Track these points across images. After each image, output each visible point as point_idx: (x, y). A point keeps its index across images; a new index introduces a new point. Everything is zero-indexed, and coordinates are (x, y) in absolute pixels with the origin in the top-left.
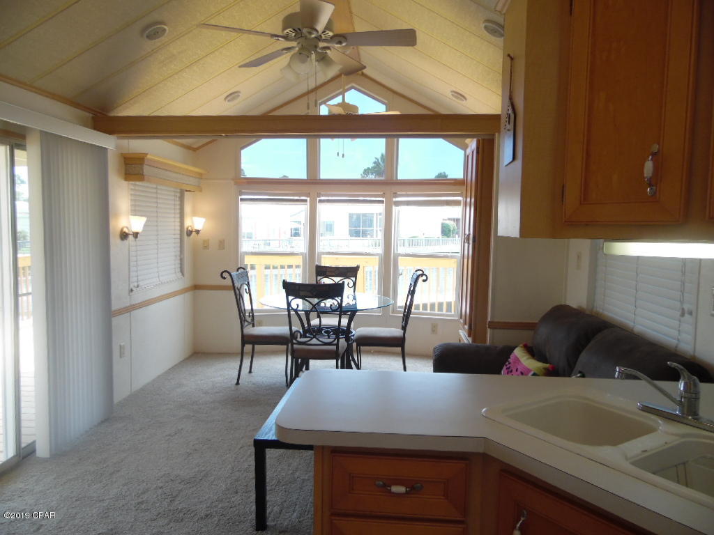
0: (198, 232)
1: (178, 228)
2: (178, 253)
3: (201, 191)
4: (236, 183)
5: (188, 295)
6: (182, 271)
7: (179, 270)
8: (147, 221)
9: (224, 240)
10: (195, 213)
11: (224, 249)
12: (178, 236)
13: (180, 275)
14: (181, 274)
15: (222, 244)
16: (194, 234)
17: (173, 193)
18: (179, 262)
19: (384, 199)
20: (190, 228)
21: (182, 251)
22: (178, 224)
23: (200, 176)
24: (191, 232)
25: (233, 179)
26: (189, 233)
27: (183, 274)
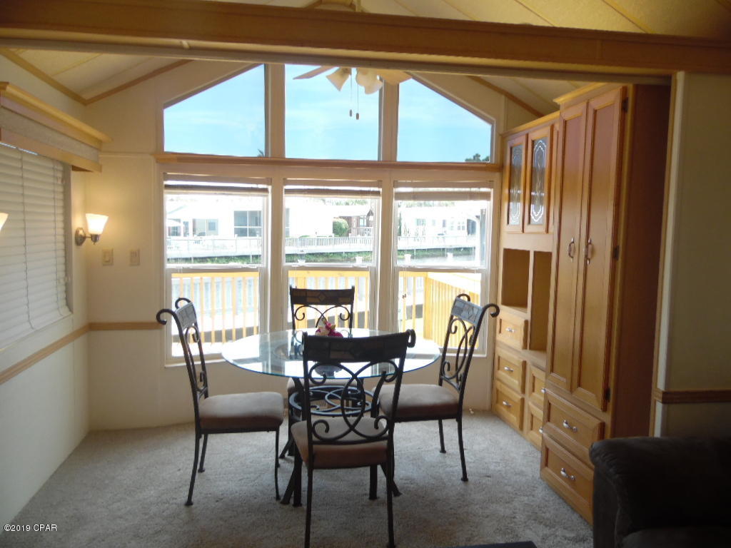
0: (95, 238)
1: (61, 231)
2: (62, 274)
3: (100, 170)
4: (158, 161)
5: (80, 341)
6: (69, 304)
7: (64, 302)
8: (8, 221)
9: (139, 251)
10: (88, 208)
11: (139, 264)
12: (61, 246)
13: (65, 311)
14: (67, 309)
15: (135, 257)
16: (88, 241)
17: (51, 173)
18: (64, 288)
19: (381, 190)
20: (81, 232)
21: (67, 271)
22: (60, 225)
23: (98, 146)
24: (84, 238)
25: (152, 154)
26: (80, 240)
27: (71, 310)
